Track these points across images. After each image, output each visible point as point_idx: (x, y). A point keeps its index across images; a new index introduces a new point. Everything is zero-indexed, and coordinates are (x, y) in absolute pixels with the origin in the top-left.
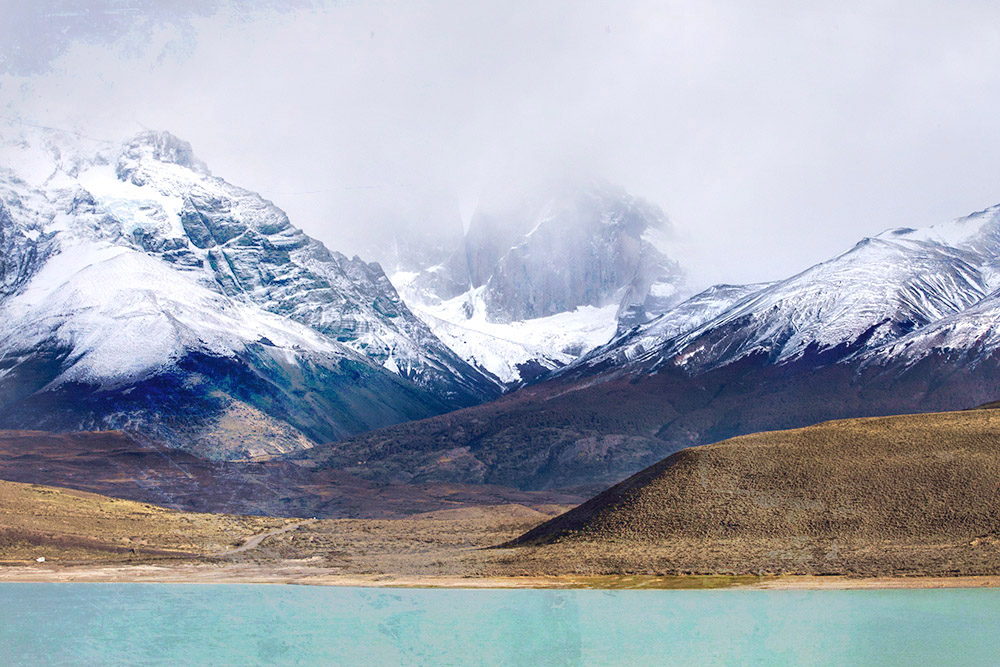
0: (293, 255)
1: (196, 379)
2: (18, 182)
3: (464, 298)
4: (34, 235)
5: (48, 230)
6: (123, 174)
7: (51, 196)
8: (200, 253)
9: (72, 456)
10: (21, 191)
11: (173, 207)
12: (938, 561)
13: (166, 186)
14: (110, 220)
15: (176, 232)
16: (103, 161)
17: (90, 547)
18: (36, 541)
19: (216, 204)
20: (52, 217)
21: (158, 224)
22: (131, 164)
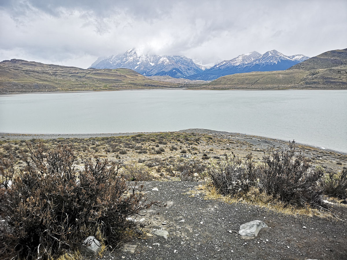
0: (184, 58)
1: (174, 71)
4: (158, 57)
5: (160, 56)
8: (175, 58)
9: (163, 78)
12: (247, 87)
17: (165, 87)
18: (160, 86)
21: (170, 55)
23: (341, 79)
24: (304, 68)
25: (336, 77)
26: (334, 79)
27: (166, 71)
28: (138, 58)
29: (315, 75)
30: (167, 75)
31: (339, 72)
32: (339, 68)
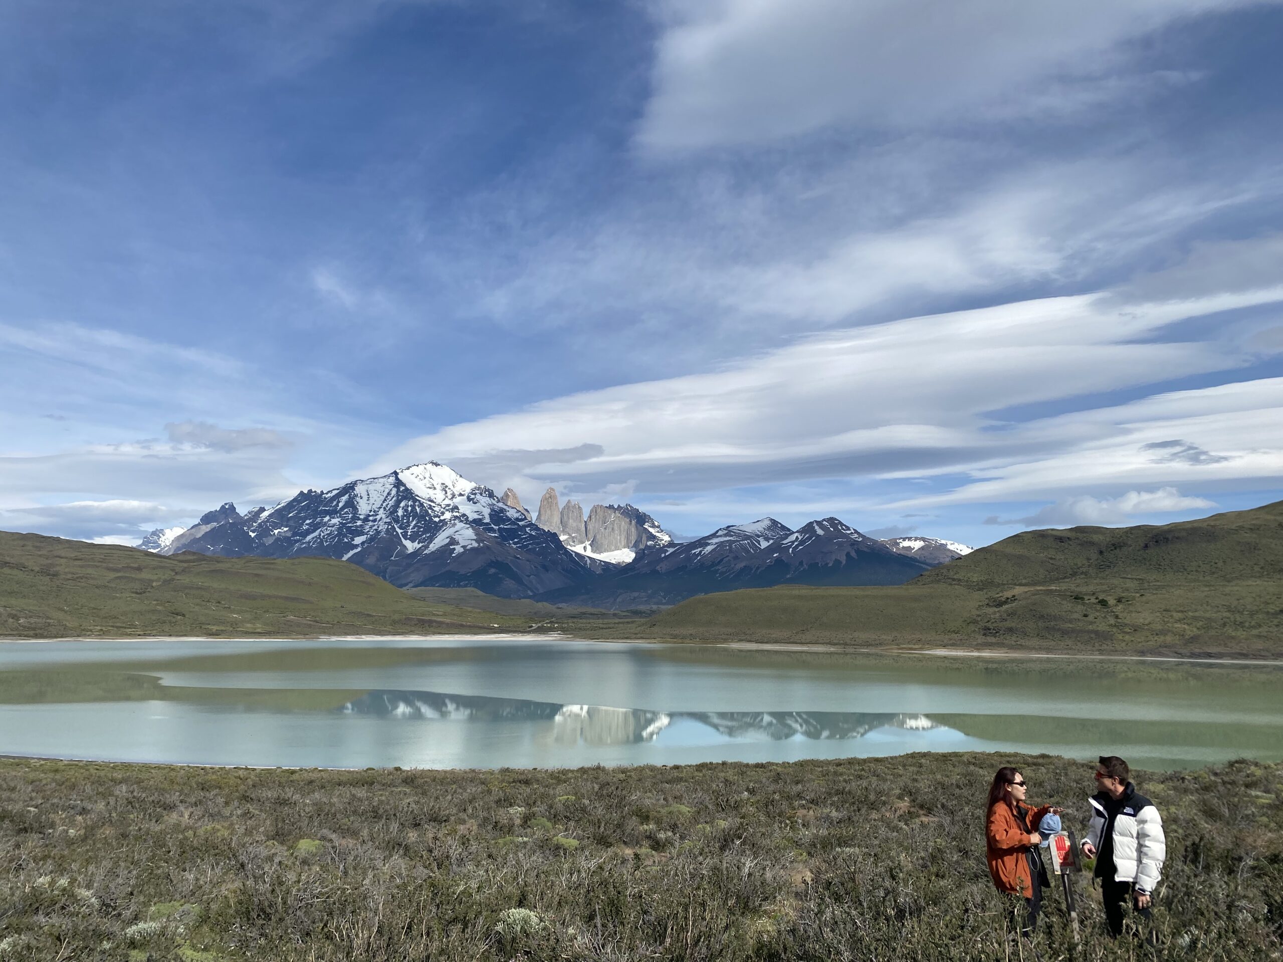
1: (492, 571)
2: (432, 501)
3: (584, 545)
4: (437, 519)
5: (442, 518)
6: (469, 499)
7: (443, 506)
10: (433, 504)
11: (486, 512)
13: (485, 505)
14: (464, 515)
15: (487, 520)
16: (461, 495)
19: (502, 510)
20: (443, 513)
21: (481, 517)
22: (473, 496)
23: (1091, 623)
24: (959, 580)
25: (1075, 616)
26: (1070, 621)
27: (462, 572)
28: (359, 523)
29: (1007, 606)
30: (466, 586)
31: (1078, 598)
32: (1073, 587)
